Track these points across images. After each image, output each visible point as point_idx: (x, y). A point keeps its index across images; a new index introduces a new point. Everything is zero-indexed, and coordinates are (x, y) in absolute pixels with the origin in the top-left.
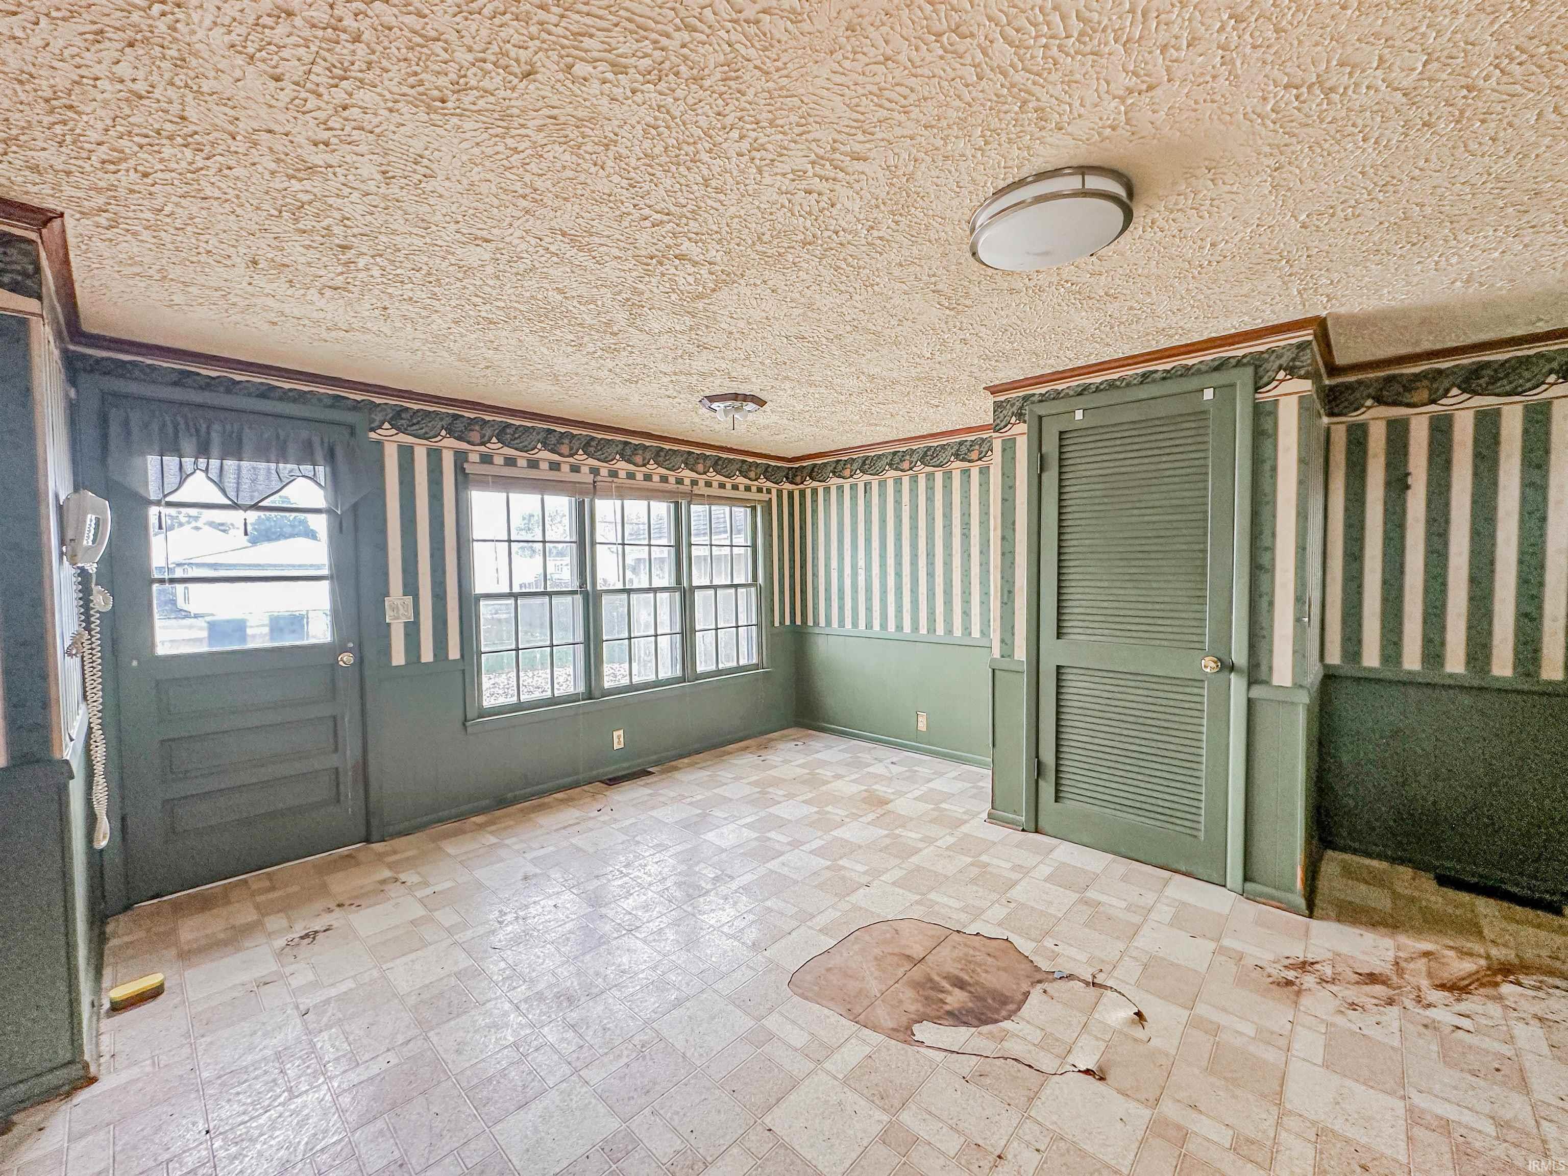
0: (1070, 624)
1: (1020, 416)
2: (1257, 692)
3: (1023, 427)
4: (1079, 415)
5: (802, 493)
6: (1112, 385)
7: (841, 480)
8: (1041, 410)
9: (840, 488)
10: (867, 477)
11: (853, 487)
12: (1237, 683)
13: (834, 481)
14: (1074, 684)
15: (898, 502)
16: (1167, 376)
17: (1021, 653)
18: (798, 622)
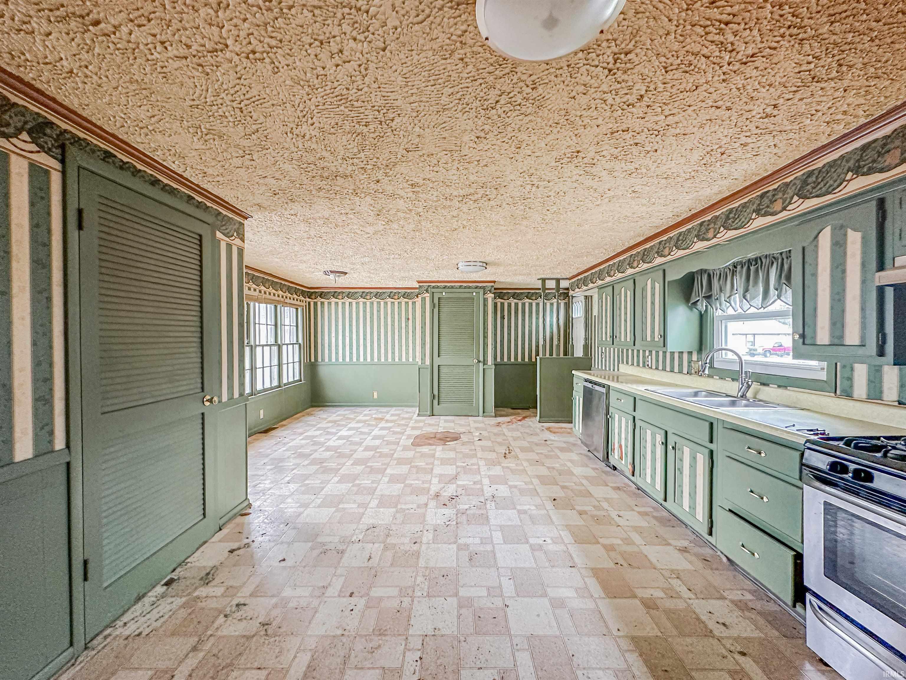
0: (442, 352)
1: (427, 291)
2: (485, 367)
3: (429, 295)
4: (444, 294)
5: (316, 304)
6: (452, 287)
7: (337, 300)
8: (434, 290)
9: (337, 303)
10: (350, 300)
11: (344, 303)
12: (481, 365)
13: (333, 300)
14: (443, 370)
15: (365, 311)
16: (465, 288)
17: (428, 362)
18: (313, 360)
